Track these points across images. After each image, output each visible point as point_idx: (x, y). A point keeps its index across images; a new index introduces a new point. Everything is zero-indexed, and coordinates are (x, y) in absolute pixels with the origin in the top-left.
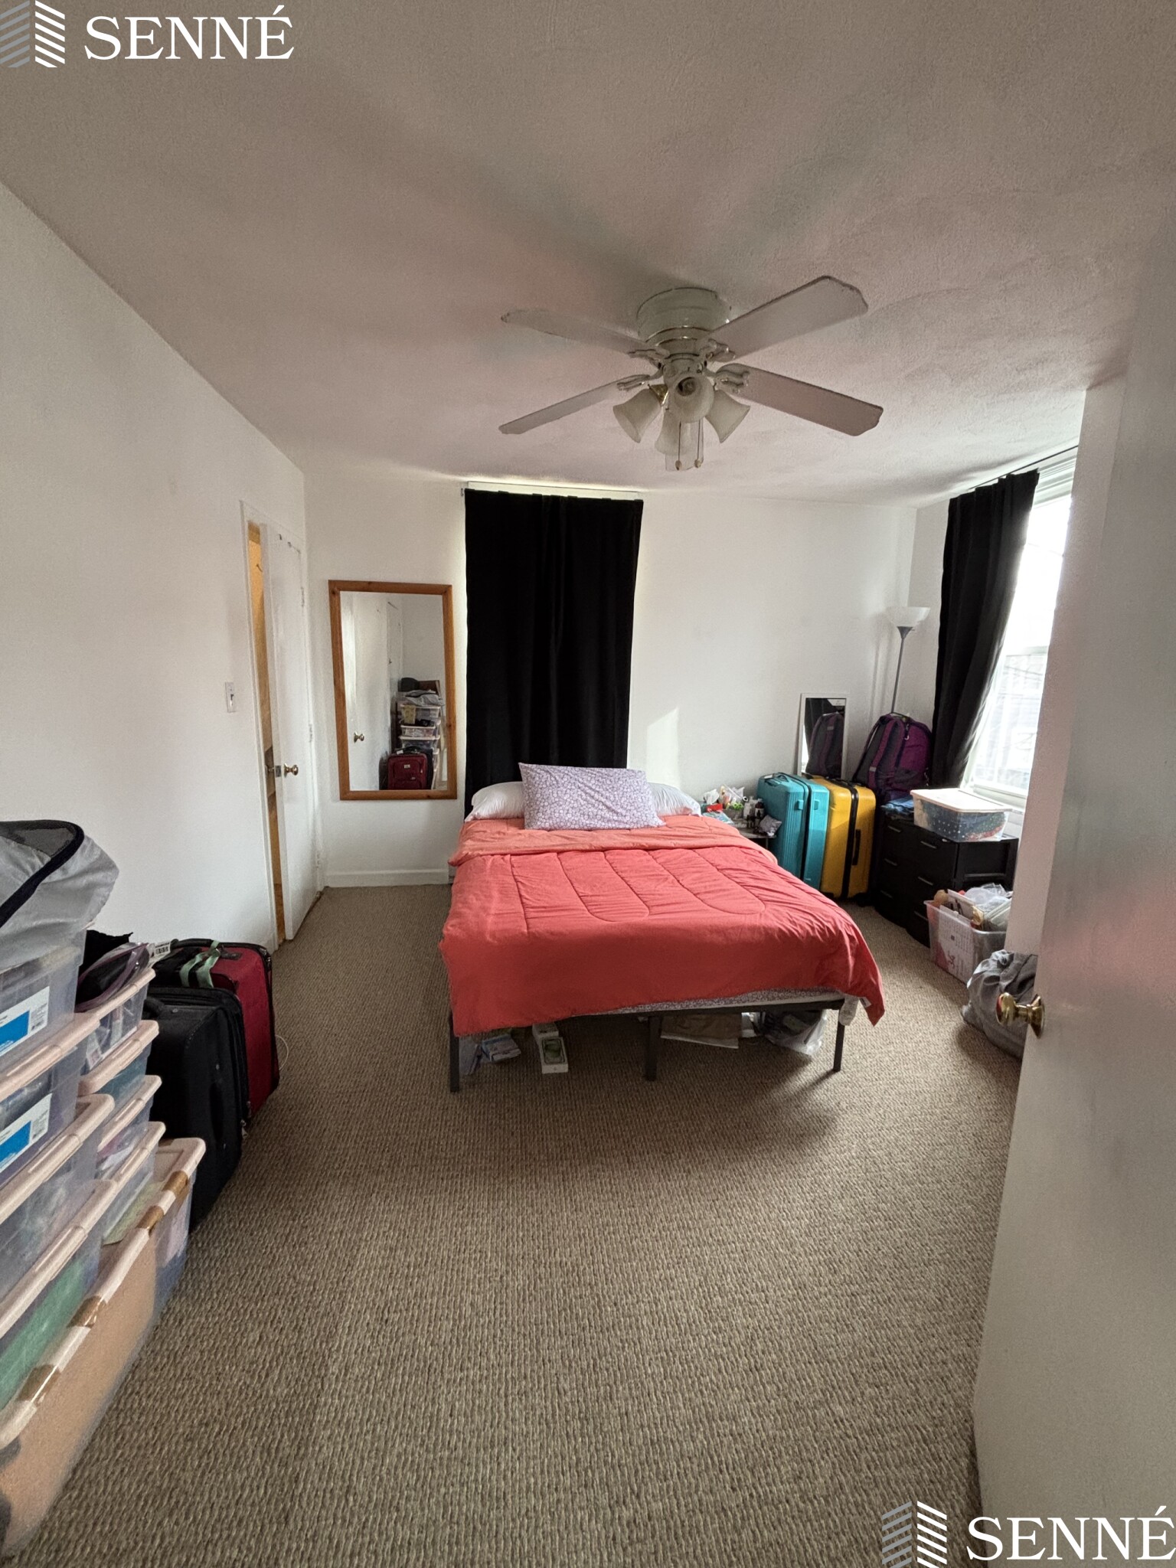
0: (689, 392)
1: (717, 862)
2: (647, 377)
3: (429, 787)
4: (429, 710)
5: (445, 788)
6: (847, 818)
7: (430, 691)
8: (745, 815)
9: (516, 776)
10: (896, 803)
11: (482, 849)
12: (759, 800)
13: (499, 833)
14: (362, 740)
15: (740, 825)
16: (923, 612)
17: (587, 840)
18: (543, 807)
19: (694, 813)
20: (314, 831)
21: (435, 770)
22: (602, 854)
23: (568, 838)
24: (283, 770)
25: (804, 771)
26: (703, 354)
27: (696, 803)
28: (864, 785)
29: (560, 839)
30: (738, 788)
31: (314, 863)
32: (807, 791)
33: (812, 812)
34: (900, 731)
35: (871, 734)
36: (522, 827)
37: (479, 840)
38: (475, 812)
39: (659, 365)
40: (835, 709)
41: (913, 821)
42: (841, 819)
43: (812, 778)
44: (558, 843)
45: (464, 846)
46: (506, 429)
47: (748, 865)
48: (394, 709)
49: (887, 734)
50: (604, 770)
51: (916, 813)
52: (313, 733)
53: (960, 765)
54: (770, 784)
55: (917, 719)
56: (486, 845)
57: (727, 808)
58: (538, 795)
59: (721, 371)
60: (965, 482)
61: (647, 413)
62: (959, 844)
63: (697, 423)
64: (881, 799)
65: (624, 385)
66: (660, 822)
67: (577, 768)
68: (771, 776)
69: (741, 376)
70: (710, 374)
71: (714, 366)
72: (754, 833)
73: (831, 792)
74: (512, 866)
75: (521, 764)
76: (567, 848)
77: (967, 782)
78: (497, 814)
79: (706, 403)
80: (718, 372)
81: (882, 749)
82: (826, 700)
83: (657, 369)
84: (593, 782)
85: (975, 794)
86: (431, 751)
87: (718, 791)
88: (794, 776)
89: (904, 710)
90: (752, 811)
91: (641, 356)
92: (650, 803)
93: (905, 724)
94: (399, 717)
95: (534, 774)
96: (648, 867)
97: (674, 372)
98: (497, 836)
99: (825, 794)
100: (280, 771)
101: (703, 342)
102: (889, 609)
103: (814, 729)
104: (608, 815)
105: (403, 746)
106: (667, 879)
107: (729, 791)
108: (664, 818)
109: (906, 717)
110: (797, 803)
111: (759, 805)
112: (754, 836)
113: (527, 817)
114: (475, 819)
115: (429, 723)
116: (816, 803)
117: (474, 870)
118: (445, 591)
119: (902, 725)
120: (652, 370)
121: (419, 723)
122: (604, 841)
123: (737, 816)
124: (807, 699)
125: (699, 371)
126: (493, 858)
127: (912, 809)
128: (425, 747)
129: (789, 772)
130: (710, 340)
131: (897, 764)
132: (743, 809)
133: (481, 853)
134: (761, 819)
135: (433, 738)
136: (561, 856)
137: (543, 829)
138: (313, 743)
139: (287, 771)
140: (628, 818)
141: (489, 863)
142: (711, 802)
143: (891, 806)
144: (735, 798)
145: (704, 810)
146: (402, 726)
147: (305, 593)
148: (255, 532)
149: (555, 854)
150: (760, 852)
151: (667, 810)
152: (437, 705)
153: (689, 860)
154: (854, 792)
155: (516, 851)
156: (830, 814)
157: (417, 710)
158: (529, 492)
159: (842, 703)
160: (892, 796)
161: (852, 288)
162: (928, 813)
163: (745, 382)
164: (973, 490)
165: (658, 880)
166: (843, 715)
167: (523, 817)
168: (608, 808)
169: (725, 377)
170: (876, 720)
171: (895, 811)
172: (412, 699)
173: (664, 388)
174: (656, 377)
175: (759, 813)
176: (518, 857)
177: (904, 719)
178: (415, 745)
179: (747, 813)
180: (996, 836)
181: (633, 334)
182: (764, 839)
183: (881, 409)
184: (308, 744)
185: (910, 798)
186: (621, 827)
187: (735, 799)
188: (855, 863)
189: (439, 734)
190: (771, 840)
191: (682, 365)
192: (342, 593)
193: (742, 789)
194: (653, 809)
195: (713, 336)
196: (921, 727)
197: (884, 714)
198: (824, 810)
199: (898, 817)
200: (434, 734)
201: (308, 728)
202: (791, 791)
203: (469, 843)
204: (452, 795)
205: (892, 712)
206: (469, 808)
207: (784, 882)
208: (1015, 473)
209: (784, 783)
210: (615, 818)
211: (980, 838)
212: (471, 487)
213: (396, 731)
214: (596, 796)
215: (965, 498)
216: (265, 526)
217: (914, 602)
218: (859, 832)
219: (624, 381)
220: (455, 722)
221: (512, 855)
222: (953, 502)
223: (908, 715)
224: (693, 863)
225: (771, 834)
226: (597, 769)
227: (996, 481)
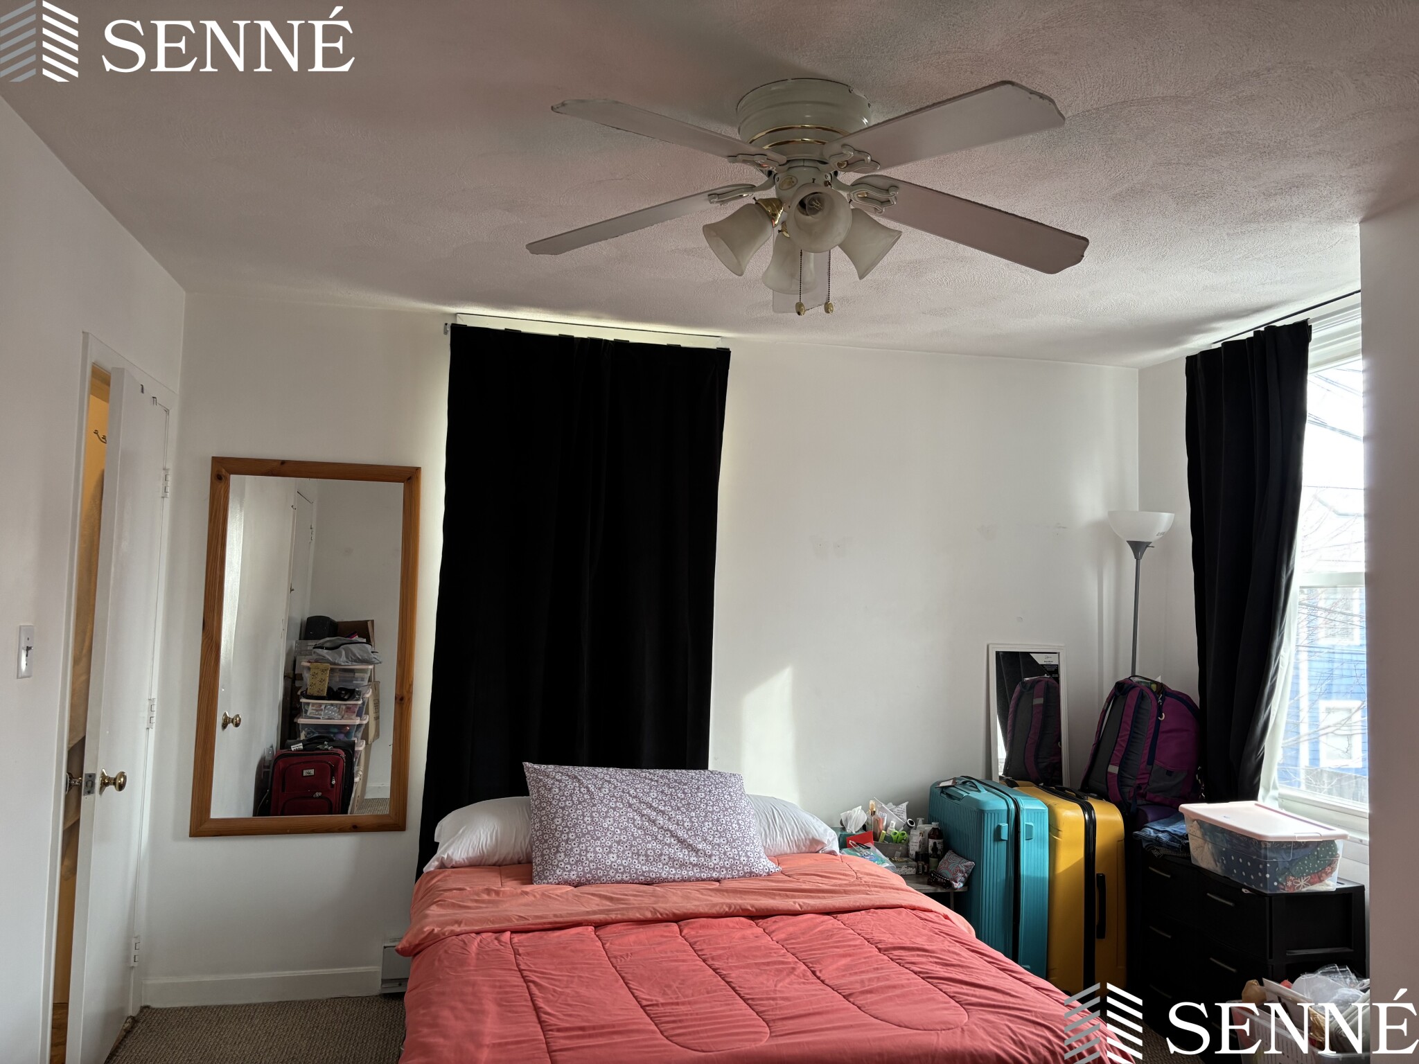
0: (814, 211)
1: (877, 936)
2: (752, 188)
3: (344, 810)
4: (352, 671)
5: (385, 810)
6: (1080, 854)
7: (356, 638)
8: (912, 852)
9: (518, 787)
10: (1158, 827)
11: (459, 923)
12: (934, 825)
13: (488, 891)
14: (237, 725)
15: (904, 869)
16: (1165, 519)
17: (647, 901)
18: (567, 842)
19: (828, 849)
20: (135, 899)
21: (356, 780)
22: (675, 927)
23: (610, 899)
24: (98, 781)
25: (1001, 774)
26: (833, 162)
27: (831, 831)
28: (1103, 796)
29: (597, 900)
30: (897, 804)
31: (127, 959)
32: (1012, 806)
33: (1024, 844)
34: (1150, 705)
35: (1104, 712)
36: (530, 881)
37: (453, 906)
38: (442, 854)
39: (770, 173)
40: (1042, 669)
41: (1189, 858)
42: (1071, 856)
43: (1017, 785)
44: (596, 908)
45: (426, 916)
46: (536, 247)
47: (930, 940)
48: (290, 671)
49: (1130, 712)
50: (672, 774)
51: (1194, 844)
52: (155, 714)
53: (1254, 762)
54: (950, 796)
55: (1173, 686)
56: (469, 914)
57: (882, 838)
58: (558, 821)
59: (856, 184)
60: (1209, 334)
61: (753, 236)
62: (1271, 897)
63: (828, 253)
64: (1132, 821)
65: (719, 196)
66: (772, 866)
67: (626, 771)
68: (950, 783)
69: (887, 191)
70: (843, 187)
71: (848, 177)
72: (929, 884)
73: (1049, 807)
74: (516, 953)
75: (527, 764)
76: (613, 916)
77: (1267, 790)
78: (482, 856)
79: (842, 225)
80: (852, 185)
81: (1125, 733)
82: (1027, 655)
83: (766, 178)
84: (654, 794)
85: (1284, 811)
86: (353, 745)
87: (865, 809)
88: (987, 781)
89: (1152, 670)
90: (923, 844)
91: (745, 161)
92: (752, 832)
93: (1156, 694)
94: (298, 684)
95: (550, 782)
96: (758, 948)
97: (792, 183)
98: (485, 897)
99: (1043, 811)
100: (93, 784)
101: (836, 147)
102: (1111, 514)
103: (1012, 703)
104: (682, 854)
105: (303, 737)
106: (794, 969)
107: (882, 809)
108: (778, 858)
109: (1156, 683)
110: (999, 829)
111: (934, 834)
112: (930, 889)
113: (538, 860)
114: (443, 866)
115: (352, 694)
116: (1029, 828)
117: (446, 963)
118: (410, 477)
119: (1152, 695)
120: (760, 178)
121: (333, 694)
122: (675, 901)
123: (898, 853)
124: (997, 653)
125: (827, 184)
126: (479, 938)
127: (1186, 837)
128: (341, 737)
129: (979, 774)
130: (844, 146)
131: (1151, 761)
132: (907, 841)
133: (457, 929)
134: (940, 858)
135: (358, 721)
136: (601, 932)
137: (567, 883)
138: (152, 732)
139: (104, 784)
140: (715, 860)
141: (474, 948)
142: (852, 829)
143: (1149, 832)
144: (893, 820)
145: (843, 845)
146: (303, 700)
147: (169, 478)
148: (101, 381)
149: (591, 928)
150: (946, 917)
151: (782, 844)
152: (368, 662)
153: (828, 934)
154: (1087, 809)
155: (516, 923)
156: (1053, 847)
157: (332, 670)
158: (554, 331)
159: (1053, 660)
160: (1150, 817)
161: (1042, 96)
162: (1214, 844)
163: (892, 199)
164: (1219, 345)
165: (780, 971)
166: (1057, 680)
167: (529, 862)
168: (681, 841)
169: (864, 191)
170: (1108, 688)
171: (1157, 841)
172: (324, 652)
173: (777, 203)
174: (764, 187)
175: (935, 848)
176: (524, 936)
177: (1154, 687)
178: (325, 733)
179: (914, 848)
180: (1327, 881)
181: (732, 132)
182: (948, 893)
183: (1086, 240)
184: (144, 731)
185: (1180, 817)
186: (704, 876)
187: (894, 823)
188: (1102, 935)
189: (367, 713)
190: (958, 895)
191: (804, 174)
192: (234, 479)
193: (904, 805)
194: (758, 841)
195: (848, 141)
196: (1182, 698)
197: (1121, 678)
198: (1042, 839)
199: (1163, 851)
200: (359, 715)
201: (147, 703)
202: (987, 808)
203: (434, 910)
204: (396, 824)
205: (1134, 676)
206: (428, 847)
207: (994, 970)
208: (1278, 324)
209: (974, 795)
210: (694, 859)
211: (1304, 886)
212: (460, 322)
213: (291, 708)
214: (660, 820)
215: (1207, 355)
216: (121, 371)
217: (1150, 503)
218: (1102, 878)
219: (718, 191)
220: (410, 692)
221: (513, 932)
222: (1191, 361)
223: (1159, 679)
224: (834, 939)
225: (958, 885)
226: (660, 772)
227: (1251, 334)
